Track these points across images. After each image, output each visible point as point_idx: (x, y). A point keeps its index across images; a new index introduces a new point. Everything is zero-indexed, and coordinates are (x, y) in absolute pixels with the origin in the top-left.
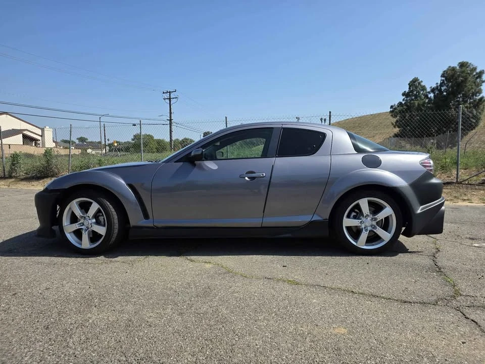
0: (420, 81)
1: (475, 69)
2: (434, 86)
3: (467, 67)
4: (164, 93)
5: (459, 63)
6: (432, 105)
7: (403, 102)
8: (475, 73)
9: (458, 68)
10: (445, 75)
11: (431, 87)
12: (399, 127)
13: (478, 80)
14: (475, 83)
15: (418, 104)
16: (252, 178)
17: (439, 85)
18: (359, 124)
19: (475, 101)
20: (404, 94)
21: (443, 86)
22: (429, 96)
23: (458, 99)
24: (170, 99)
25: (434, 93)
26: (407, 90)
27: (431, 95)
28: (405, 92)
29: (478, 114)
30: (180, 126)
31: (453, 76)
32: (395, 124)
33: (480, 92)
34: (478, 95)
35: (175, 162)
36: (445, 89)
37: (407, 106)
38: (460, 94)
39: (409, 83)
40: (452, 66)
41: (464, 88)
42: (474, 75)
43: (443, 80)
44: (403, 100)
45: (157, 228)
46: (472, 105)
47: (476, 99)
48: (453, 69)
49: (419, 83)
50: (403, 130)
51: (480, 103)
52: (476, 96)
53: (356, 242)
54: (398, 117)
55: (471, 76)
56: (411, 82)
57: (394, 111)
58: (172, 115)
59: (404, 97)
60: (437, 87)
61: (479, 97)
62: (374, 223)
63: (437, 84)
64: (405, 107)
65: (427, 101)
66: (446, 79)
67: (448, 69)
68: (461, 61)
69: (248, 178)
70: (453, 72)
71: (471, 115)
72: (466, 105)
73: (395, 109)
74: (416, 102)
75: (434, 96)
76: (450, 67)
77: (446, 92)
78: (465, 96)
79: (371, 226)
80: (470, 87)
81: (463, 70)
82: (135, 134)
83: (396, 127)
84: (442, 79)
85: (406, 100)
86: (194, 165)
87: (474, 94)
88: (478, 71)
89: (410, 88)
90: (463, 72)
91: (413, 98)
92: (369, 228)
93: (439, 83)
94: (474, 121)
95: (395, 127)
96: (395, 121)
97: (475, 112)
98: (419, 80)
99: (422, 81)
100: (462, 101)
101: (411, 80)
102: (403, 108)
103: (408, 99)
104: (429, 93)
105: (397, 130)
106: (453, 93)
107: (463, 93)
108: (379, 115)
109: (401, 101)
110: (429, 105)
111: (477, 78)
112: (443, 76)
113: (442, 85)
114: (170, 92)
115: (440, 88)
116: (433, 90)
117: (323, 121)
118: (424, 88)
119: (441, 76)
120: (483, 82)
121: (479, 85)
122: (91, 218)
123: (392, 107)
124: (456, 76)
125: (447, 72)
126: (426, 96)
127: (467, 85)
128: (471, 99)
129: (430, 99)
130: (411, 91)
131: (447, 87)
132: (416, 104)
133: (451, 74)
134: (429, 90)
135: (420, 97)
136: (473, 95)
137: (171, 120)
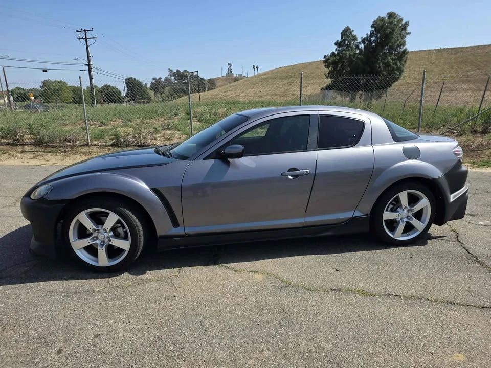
0: (352, 30)
1: (402, 20)
2: (365, 36)
3: (395, 18)
4: (77, 31)
5: (388, 13)
6: (362, 57)
7: (336, 52)
8: (401, 25)
9: (387, 19)
10: (375, 25)
11: (362, 38)
12: (331, 78)
13: (403, 32)
14: (400, 34)
15: (350, 55)
16: (295, 176)
17: (369, 35)
18: (292, 73)
19: (399, 53)
20: (336, 44)
21: (372, 37)
22: (360, 46)
23: (385, 51)
24: (86, 39)
25: (364, 44)
26: (339, 39)
27: (362, 46)
28: (337, 41)
29: (401, 66)
30: (102, 72)
31: (382, 26)
32: (327, 75)
33: (404, 44)
34: (402, 47)
35: (204, 159)
36: (374, 40)
37: (340, 56)
38: (387, 45)
39: (341, 32)
40: (381, 16)
41: (391, 40)
42: (400, 27)
43: (373, 31)
44: (336, 50)
45: (190, 236)
46: (396, 57)
47: (400, 51)
48: (383, 19)
49: (351, 33)
50: (334, 82)
51: (404, 55)
52: (400, 48)
53: (393, 234)
54: (331, 68)
55: (398, 27)
56: (343, 31)
57: (327, 62)
58: (91, 59)
59: (337, 47)
60: (367, 37)
61: (403, 49)
62: (410, 214)
63: (367, 34)
64: (338, 57)
65: (358, 51)
66: (375, 30)
67: (378, 19)
68: (389, 12)
69: (291, 176)
70: (382, 23)
71: (395, 67)
72: (391, 57)
73: (328, 59)
74: (348, 52)
75: (365, 46)
76: (379, 17)
77: (375, 43)
78: (391, 48)
79: (407, 217)
80: (397, 39)
81: (391, 21)
82: (43, 81)
83: (329, 78)
84: (372, 29)
85: (338, 50)
86: (228, 163)
87: (399, 46)
88: (404, 22)
89: (342, 38)
90: (391, 23)
91: (345, 48)
92: (405, 220)
93: (369, 33)
94: (398, 73)
95: (327, 78)
96: (328, 72)
97: (399, 64)
98: (350, 29)
99: (353, 31)
100: (388, 52)
101: (343, 29)
102: (336, 59)
103: (340, 49)
104: (360, 43)
105: (328, 81)
106: (381, 45)
107: (390, 44)
108: (311, 63)
109: (334, 51)
110: (359, 56)
111: (403, 29)
112: (373, 26)
113: (372, 35)
114: (85, 31)
115: (370, 39)
116: (363, 41)
117: (256, 68)
118: (355, 38)
119: (372, 27)
120: (407, 34)
121: (403, 37)
122: (108, 231)
123: (325, 57)
124: (385, 27)
125: (376, 23)
126: (357, 47)
127: (394, 36)
128: (396, 51)
129: (360, 50)
130: (343, 41)
131: (376, 37)
132: (348, 55)
133: (380, 24)
134: (359, 40)
135: (352, 48)
136: (397, 48)
137: (89, 65)
